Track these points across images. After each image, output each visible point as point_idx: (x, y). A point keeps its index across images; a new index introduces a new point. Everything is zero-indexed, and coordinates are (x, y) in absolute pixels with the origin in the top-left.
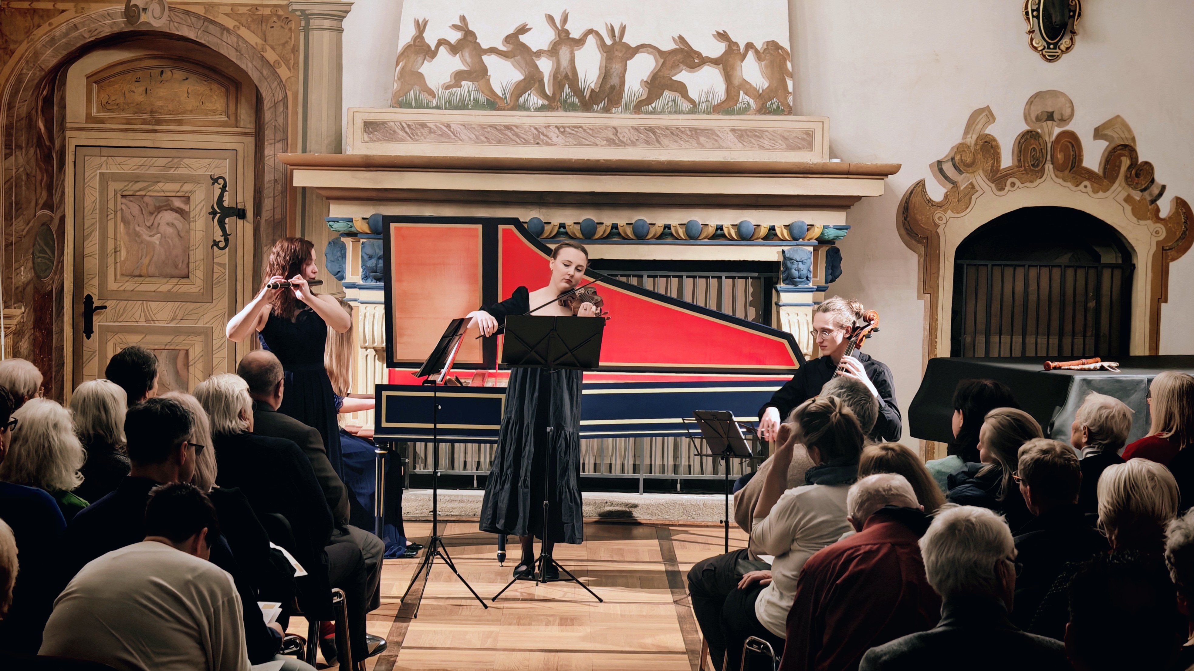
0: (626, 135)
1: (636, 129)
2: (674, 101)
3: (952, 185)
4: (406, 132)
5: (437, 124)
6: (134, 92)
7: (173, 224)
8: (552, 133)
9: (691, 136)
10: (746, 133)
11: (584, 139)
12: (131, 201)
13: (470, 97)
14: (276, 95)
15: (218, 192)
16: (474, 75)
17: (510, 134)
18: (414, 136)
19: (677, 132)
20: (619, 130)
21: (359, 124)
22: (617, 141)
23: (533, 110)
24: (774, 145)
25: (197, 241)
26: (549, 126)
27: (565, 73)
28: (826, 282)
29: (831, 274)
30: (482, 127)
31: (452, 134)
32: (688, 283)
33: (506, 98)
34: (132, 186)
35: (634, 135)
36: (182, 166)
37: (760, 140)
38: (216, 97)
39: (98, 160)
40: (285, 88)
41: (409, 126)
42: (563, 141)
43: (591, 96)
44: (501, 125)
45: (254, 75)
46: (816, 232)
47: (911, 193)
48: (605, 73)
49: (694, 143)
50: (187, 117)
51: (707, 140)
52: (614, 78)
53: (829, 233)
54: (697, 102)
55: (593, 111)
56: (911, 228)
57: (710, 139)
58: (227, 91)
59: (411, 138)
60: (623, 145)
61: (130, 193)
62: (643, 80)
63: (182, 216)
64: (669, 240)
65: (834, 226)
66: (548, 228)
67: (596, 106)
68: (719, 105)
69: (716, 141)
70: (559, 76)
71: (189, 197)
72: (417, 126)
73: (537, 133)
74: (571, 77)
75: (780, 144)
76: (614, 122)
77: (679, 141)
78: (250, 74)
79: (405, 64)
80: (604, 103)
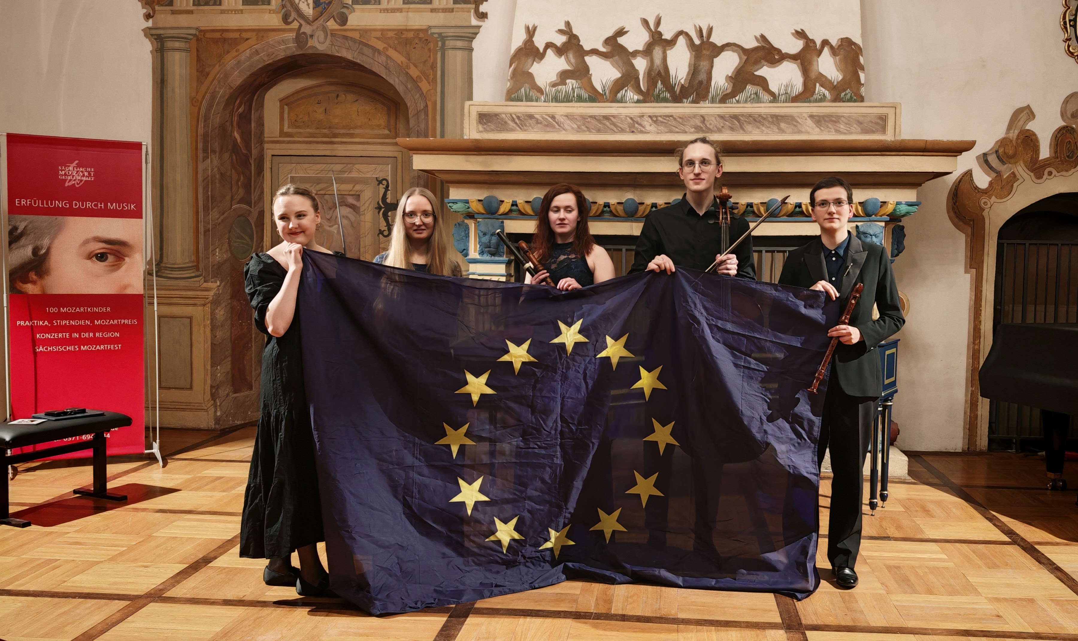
0: (713, 122)
1: (722, 117)
2: (756, 94)
3: (996, 175)
4: (516, 123)
5: (544, 116)
6: (316, 112)
7: (347, 217)
8: (645, 122)
9: (772, 123)
10: (824, 118)
11: (674, 127)
13: (574, 93)
14: (418, 104)
15: (382, 191)
16: (578, 74)
17: (608, 124)
18: (523, 126)
19: (760, 119)
20: (706, 118)
21: (474, 115)
22: (704, 128)
23: (630, 103)
24: (849, 129)
25: (366, 230)
26: (643, 116)
27: (658, 70)
29: (896, 249)
30: (583, 117)
31: (556, 125)
32: (766, 257)
33: (605, 93)
34: (315, 187)
35: (720, 123)
36: (354, 170)
37: (837, 124)
38: (379, 115)
39: (289, 167)
40: (426, 99)
41: (518, 117)
42: (655, 129)
43: (681, 91)
44: (600, 116)
45: (400, 89)
46: (890, 208)
47: (960, 181)
48: (694, 70)
49: (775, 129)
50: (357, 131)
51: (787, 126)
52: (702, 74)
53: (902, 209)
54: (777, 93)
55: (684, 102)
56: (959, 211)
57: (790, 124)
58: (389, 110)
59: (520, 128)
60: (710, 131)
62: (728, 75)
63: (354, 211)
65: (906, 202)
66: (641, 208)
67: (686, 100)
68: (798, 94)
69: (796, 126)
70: (653, 73)
71: (359, 195)
72: (527, 118)
73: (632, 122)
74: (663, 74)
75: (855, 128)
76: (703, 111)
77: (761, 127)
78: (397, 88)
79: (517, 64)
80: (693, 97)
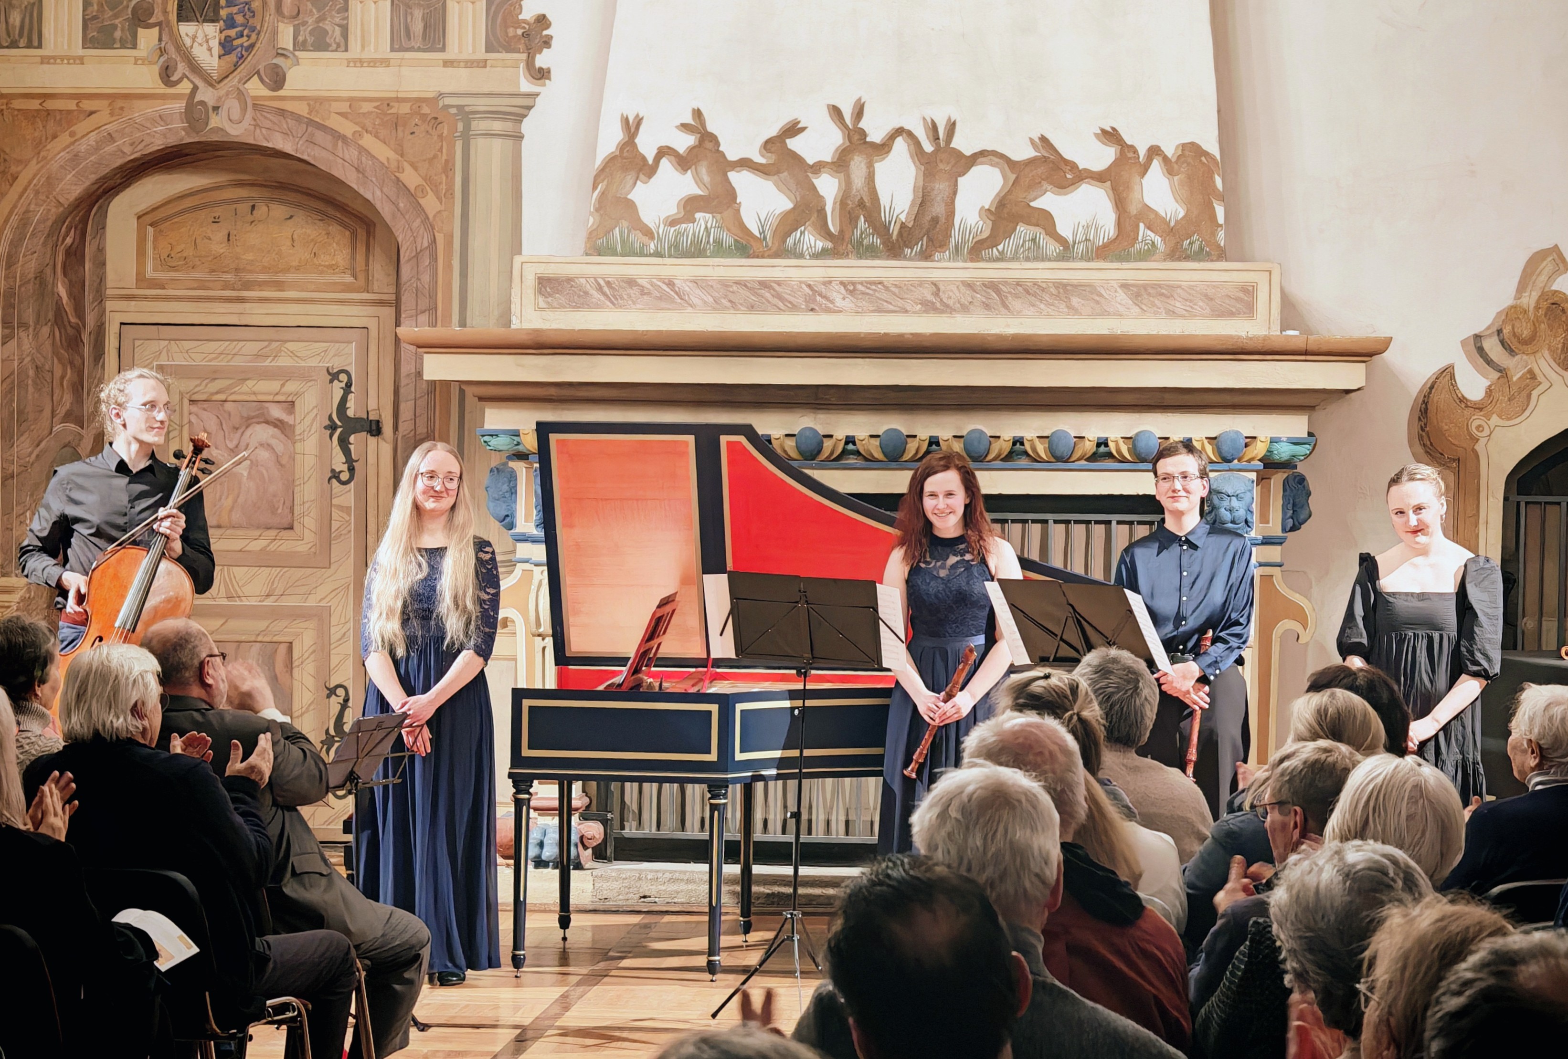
0: (952, 295)
1: (969, 285)
2: (1034, 240)
3: (1498, 375)
4: (604, 294)
5: (654, 280)
6: (210, 239)
7: (268, 445)
8: (835, 294)
9: (1058, 296)
10: (1146, 289)
11: (887, 302)
12: (205, 409)
13: (709, 237)
14: (419, 240)
15: (338, 394)
16: (715, 203)
17: (768, 295)
18: (617, 299)
19: (1035, 289)
20: (942, 288)
21: (530, 280)
22: (938, 305)
23: (808, 257)
24: (1189, 309)
25: (306, 471)
26: (830, 282)
27: (859, 197)
28: (1284, 530)
29: (1292, 518)
30: (725, 284)
31: (676, 297)
32: (1057, 532)
33: (765, 238)
34: (206, 385)
35: (966, 296)
36: (283, 353)
37: (1169, 301)
38: (335, 245)
39: (154, 346)
40: (433, 229)
41: (608, 284)
42: (852, 305)
43: (900, 233)
44: (754, 281)
45: (385, 210)
46: (1259, 449)
47: (1431, 388)
48: (923, 196)
49: (1062, 306)
50: (290, 277)
51: (1083, 302)
52: (936, 204)
53: (1282, 450)
54: (1071, 242)
55: (905, 258)
56: (1431, 444)
57: (1088, 300)
58: (354, 235)
59: (612, 302)
60: (948, 310)
61: (204, 397)
62: (983, 207)
63: (283, 433)
64: (1024, 462)
65: (1288, 438)
66: (828, 444)
67: (909, 250)
68: (1105, 246)
69: (1098, 302)
70: (849, 202)
71: (293, 402)
72: (622, 284)
73: (811, 293)
75: (1200, 307)
76: (936, 275)
77: (1038, 303)
78: (378, 206)
79: (607, 186)
80: (922, 245)
